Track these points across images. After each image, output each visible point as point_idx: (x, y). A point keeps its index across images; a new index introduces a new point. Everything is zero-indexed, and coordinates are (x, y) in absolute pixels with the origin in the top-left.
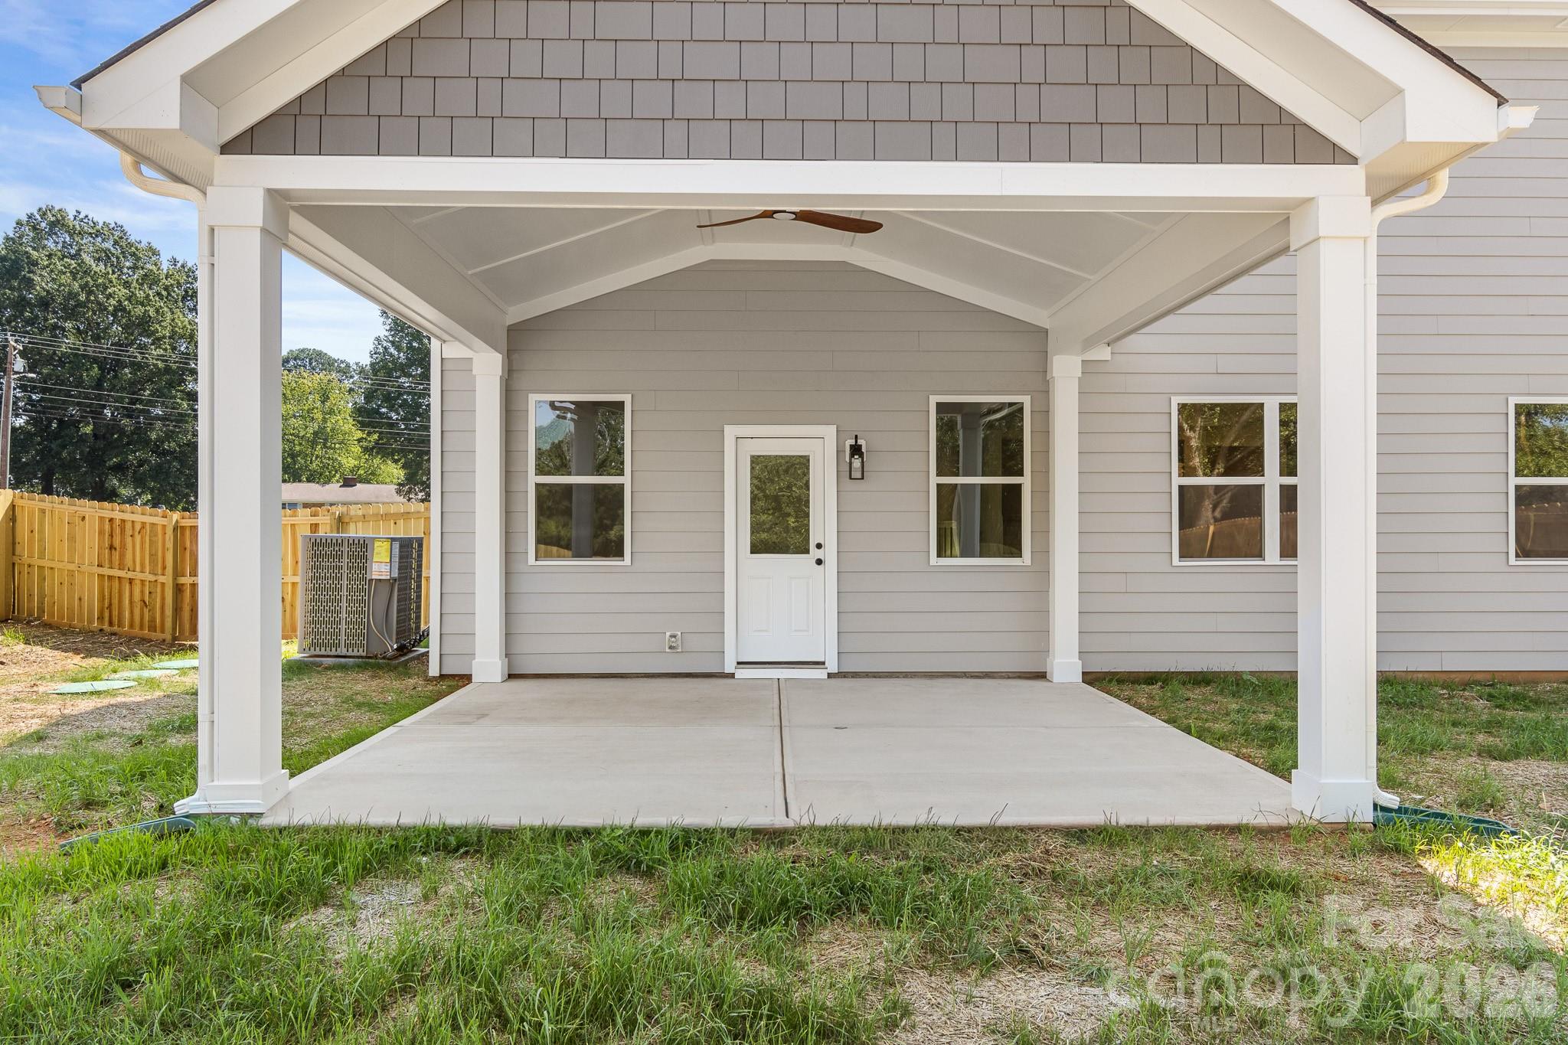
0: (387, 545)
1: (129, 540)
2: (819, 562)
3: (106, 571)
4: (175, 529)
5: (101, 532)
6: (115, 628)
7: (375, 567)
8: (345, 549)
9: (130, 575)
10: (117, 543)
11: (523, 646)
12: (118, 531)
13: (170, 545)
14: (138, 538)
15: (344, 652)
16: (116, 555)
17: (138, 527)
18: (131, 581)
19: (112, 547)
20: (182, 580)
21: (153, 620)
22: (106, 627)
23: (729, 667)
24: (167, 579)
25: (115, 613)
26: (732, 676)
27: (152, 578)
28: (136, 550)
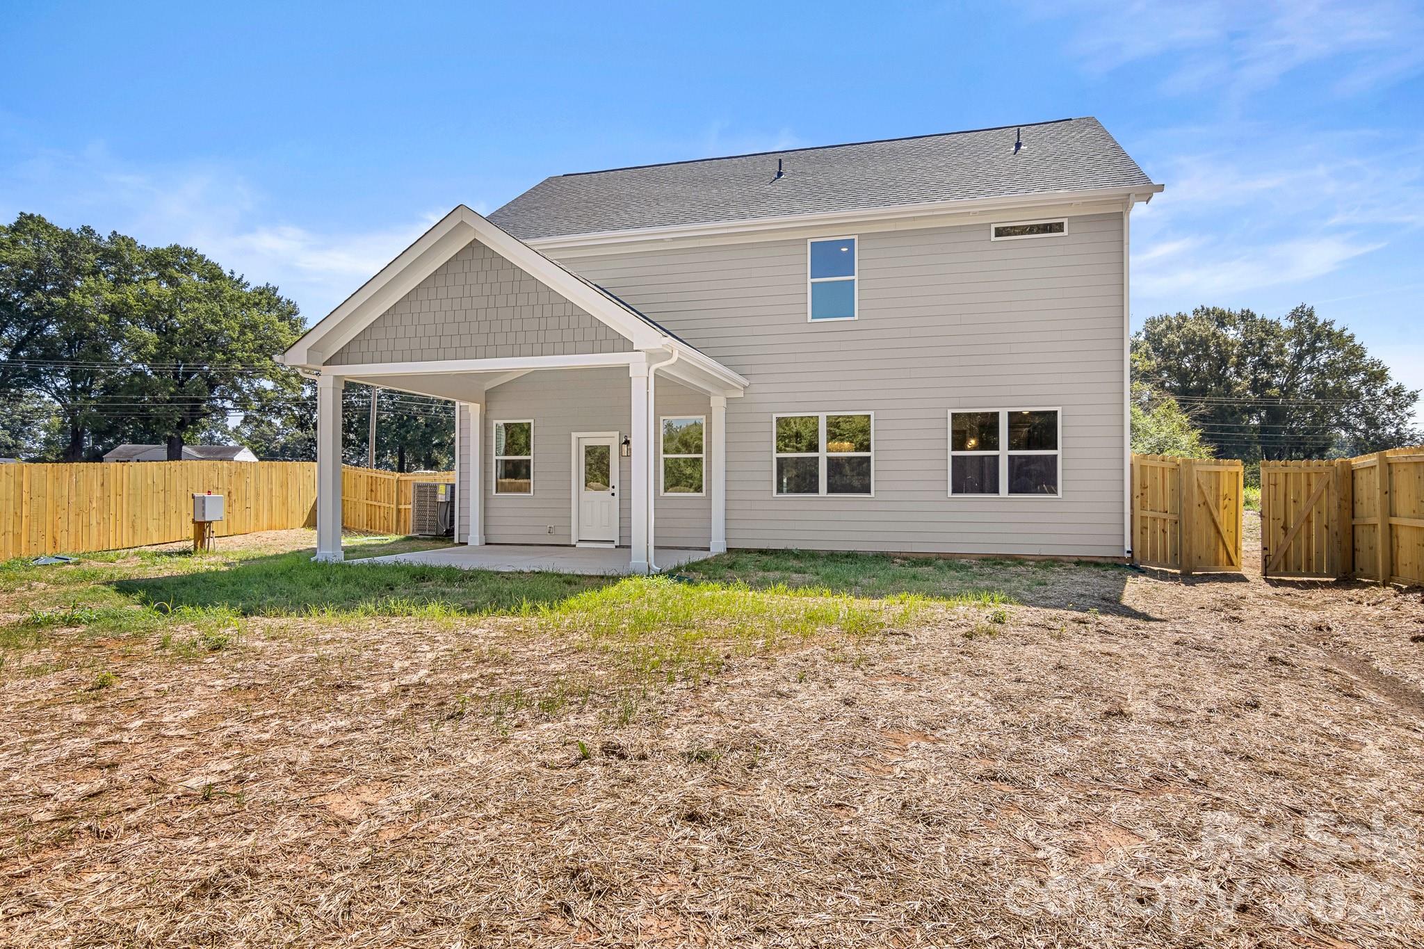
0: (444, 487)
1: (379, 487)
2: (613, 494)
3: (370, 502)
4: (398, 481)
5: (367, 483)
6: (373, 530)
7: (440, 496)
8: (428, 488)
9: (379, 504)
10: (374, 489)
11: (491, 531)
12: (374, 482)
13: (395, 489)
14: (382, 486)
15: (427, 533)
16: (373, 494)
17: (382, 480)
18: (379, 507)
19: (372, 490)
20: (401, 507)
21: (388, 526)
22: (369, 529)
23: (573, 543)
24: (394, 506)
25: (373, 523)
26: (575, 546)
27: (388, 506)
28: (381, 492)
